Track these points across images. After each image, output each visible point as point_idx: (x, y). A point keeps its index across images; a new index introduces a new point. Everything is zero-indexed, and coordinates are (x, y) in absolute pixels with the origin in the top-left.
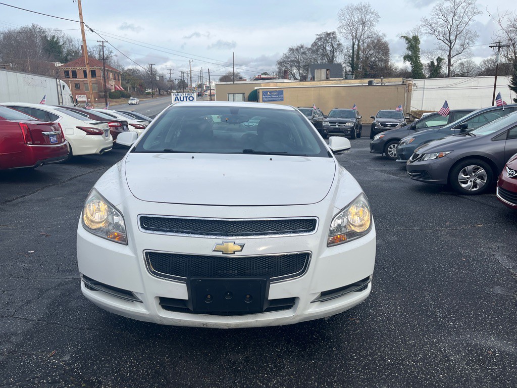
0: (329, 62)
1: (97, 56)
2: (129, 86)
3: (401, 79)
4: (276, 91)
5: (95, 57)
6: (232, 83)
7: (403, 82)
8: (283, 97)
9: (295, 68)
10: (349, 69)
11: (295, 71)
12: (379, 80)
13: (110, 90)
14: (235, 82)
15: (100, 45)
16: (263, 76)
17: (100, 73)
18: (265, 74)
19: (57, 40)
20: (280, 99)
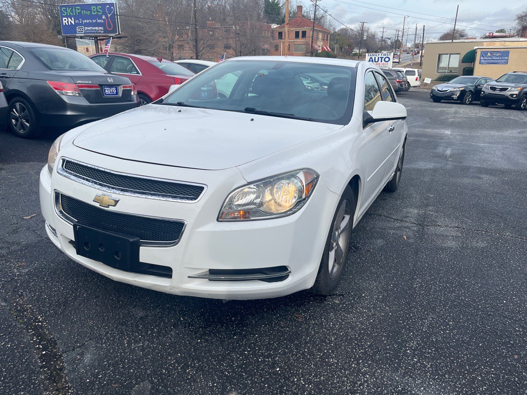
1: (312, 16)
2: (336, 46)
4: (499, 52)
5: (310, 17)
6: (451, 41)
13: (317, 50)
14: (454, 41)
15: (313, 5)
16: (495, 34)
17: (309, 34)
18: (502, 31)
19: (277, 2)
20: (503, 61)
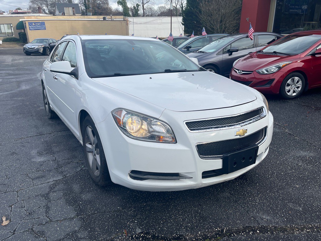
0: (68, 2)
3: (122, 17)
4: (39, 23)
7: (124, 19)
8: (45, 27)
9: (44, 5)
10: (83, 8)
11: (44, 8)
12: (109, 17)
16: (18, 11)
18: (19, 9)
20: (43, 28)
